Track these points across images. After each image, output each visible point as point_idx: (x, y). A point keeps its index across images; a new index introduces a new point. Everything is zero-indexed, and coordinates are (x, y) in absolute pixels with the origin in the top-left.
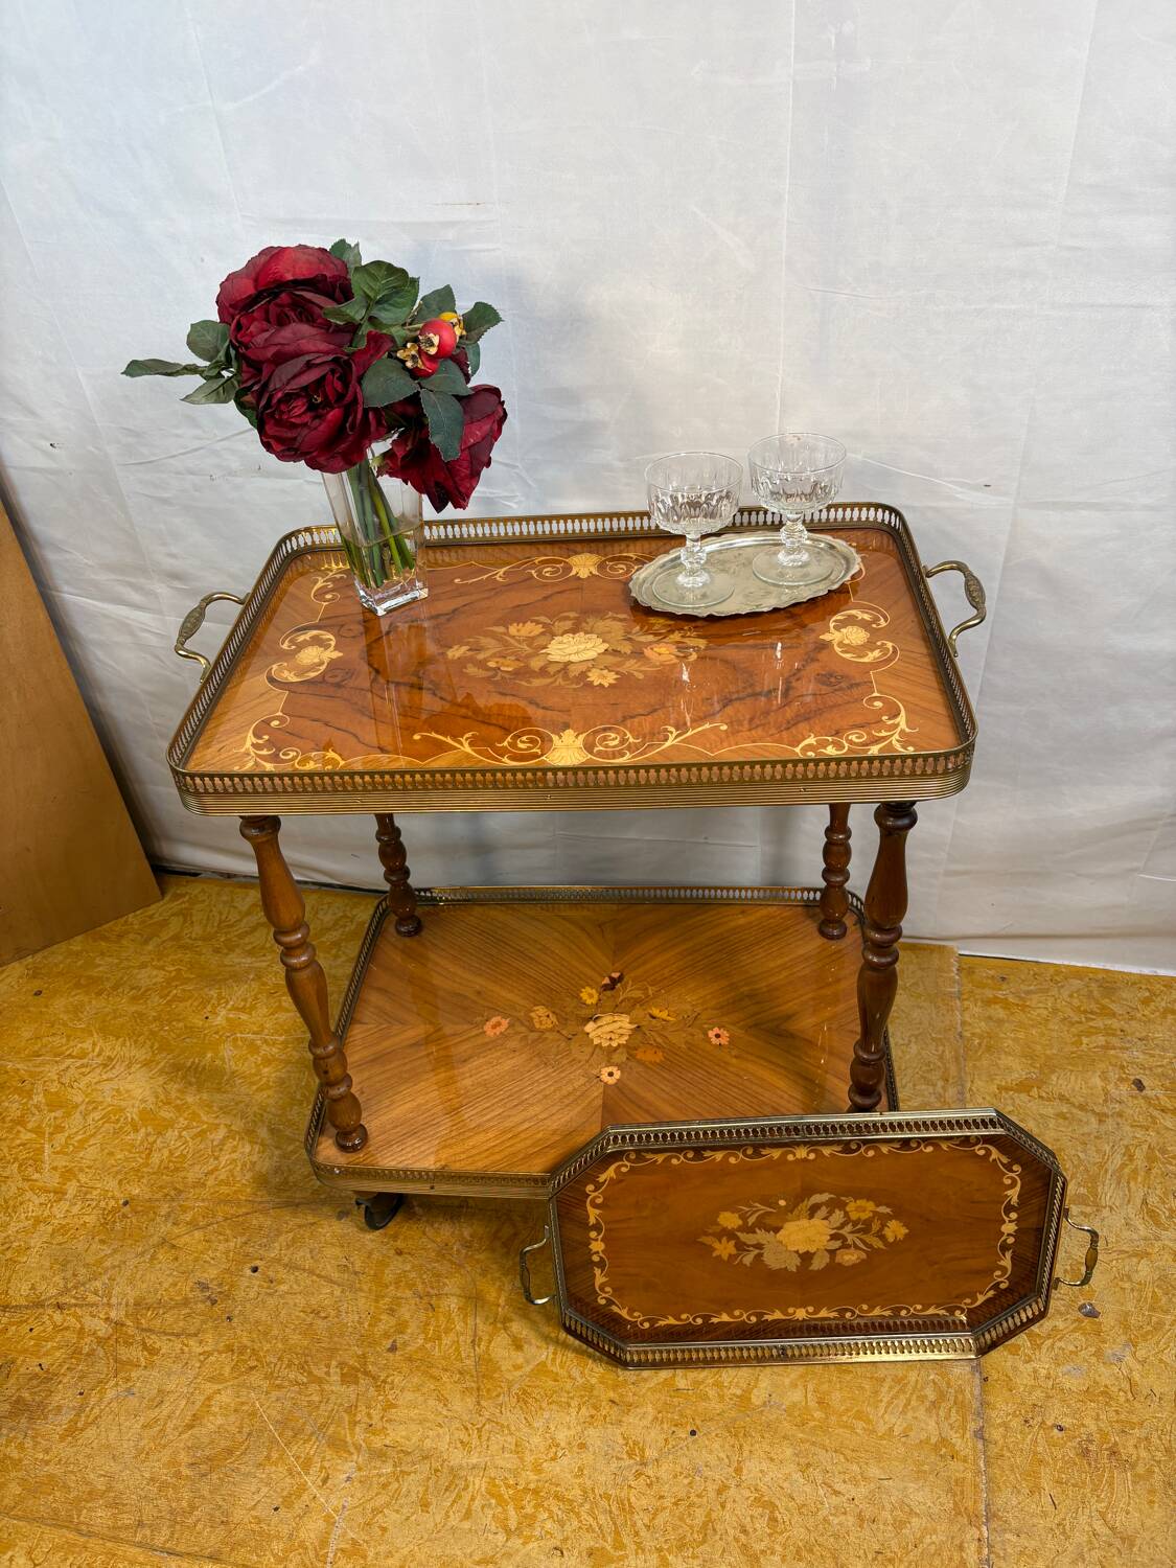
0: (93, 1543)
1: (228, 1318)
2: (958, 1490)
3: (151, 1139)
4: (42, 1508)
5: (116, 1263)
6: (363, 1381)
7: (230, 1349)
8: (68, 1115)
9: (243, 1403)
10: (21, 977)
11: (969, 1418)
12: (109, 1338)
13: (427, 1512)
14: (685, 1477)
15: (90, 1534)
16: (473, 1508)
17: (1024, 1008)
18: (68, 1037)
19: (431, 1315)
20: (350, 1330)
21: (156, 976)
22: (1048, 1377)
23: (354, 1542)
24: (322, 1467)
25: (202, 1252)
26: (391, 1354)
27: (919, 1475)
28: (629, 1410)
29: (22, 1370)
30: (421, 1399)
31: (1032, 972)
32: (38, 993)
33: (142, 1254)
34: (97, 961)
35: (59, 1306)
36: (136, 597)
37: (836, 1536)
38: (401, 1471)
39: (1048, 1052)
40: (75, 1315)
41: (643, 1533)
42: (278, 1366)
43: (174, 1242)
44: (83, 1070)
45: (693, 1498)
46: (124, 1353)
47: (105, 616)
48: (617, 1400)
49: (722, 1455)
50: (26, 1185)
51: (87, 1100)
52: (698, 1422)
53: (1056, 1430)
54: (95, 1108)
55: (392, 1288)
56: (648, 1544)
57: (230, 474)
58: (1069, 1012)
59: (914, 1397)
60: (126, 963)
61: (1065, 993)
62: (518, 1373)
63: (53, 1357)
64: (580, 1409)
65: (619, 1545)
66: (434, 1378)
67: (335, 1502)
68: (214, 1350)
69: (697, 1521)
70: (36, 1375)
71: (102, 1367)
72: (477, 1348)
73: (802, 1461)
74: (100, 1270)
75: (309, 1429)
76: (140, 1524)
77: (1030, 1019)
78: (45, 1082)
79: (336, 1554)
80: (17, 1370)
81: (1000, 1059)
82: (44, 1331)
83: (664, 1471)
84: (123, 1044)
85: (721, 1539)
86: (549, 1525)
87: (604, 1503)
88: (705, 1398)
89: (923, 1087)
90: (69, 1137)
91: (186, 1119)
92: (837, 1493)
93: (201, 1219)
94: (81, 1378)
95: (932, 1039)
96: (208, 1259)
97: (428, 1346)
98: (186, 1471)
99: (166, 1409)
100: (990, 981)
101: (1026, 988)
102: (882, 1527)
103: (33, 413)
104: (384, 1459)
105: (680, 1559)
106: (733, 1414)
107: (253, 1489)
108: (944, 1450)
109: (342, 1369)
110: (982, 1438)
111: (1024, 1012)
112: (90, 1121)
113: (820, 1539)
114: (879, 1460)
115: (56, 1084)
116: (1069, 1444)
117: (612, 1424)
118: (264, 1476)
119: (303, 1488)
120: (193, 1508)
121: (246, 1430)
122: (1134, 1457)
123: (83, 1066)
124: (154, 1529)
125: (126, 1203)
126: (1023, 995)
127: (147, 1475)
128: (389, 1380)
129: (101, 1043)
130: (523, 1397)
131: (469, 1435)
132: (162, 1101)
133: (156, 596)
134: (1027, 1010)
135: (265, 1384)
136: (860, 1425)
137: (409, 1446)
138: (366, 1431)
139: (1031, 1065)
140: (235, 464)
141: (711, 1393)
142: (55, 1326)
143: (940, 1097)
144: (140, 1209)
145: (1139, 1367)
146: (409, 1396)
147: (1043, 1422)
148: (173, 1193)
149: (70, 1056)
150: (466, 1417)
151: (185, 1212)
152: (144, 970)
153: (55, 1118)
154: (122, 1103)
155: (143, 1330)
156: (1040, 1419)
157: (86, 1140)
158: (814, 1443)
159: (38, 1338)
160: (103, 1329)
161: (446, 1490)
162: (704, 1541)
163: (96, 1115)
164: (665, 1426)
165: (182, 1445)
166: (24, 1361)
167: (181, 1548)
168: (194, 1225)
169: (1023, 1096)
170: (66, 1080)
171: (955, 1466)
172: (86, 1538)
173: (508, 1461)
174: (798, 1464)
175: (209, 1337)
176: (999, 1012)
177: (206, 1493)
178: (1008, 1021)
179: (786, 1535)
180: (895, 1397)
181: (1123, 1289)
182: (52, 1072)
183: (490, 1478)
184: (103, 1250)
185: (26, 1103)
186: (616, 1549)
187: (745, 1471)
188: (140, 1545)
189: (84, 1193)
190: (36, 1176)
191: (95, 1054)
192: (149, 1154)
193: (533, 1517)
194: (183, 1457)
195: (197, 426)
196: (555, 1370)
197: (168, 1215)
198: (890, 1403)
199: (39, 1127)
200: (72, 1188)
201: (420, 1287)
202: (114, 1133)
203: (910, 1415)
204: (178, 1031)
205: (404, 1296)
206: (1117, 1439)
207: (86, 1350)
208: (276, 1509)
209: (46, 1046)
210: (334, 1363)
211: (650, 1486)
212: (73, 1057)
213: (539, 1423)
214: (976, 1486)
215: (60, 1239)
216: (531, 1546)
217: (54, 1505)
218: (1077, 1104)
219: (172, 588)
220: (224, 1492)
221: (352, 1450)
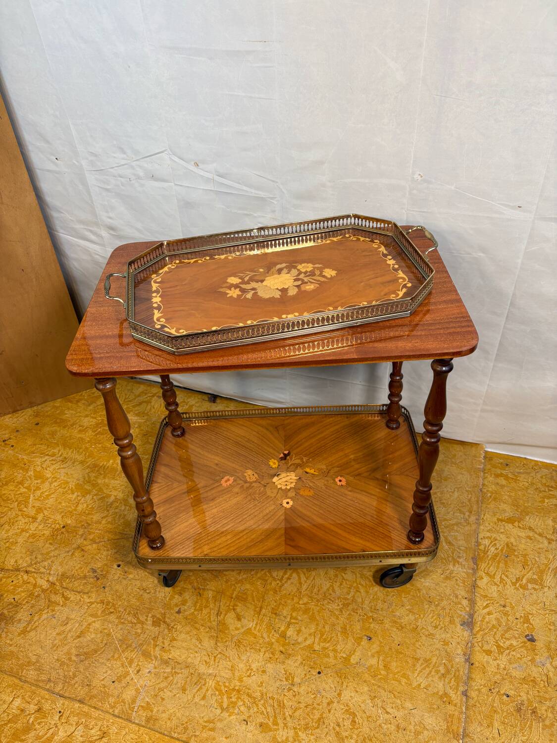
0: (26, 686)
1: (104, 587)
2: (450, 720)
3: (79, 498)
4: (6, 666)
5: (56, 555)
6: (163, 626)
7: (102, 602)
8: (43, 482)
9: (105, 629)
10: (31, 416)
11: (461, 684)
12: (47, 590)
13: (185, 693)
14: (313, 694)
15: (25, 682)
16: (207, 694)
17: (516, 481)
18: (48, 446)
19: (199, 598)
20: (160, 600)
21: (92, 421)
22: (505, 669)
23: (148, 703)
24: (138, 665)
25: (96, 554)
26: (177, 615)
27: (431, 710)
28: (289, 658)
29: (6, 600)
30: (189, 638)
31: (522, 463)
32: (37, 424)
33: (68, 552)
34: (66, 412)
35: (27, 572)
36: (93, 237)
37: (385, 735)
38: (175, 672)
39: (526, 504)
40: (33, 577)
41: (288, 719)
42: (124, 613)
43: (83, 548)
44: (52, 462)
45: (315, 705)
46: (54, 598)
47: (79, 246)
48: (284, 650)
49: (332, 686)
50: (20, 513)
51: (53, 476)
52: (323, 668)
53: (505, 697)
54: (56, 481)
55: (182, 583)
56: (289, 724)
57: (139, 178)
58: (540, 485)
59: (434, 670)
60: (78, 414)
61: (539, 476)
62: (237, 632)
63: (21, 595)
64: (265, 653)
65: (275, 723)
66: (196, 628)
67: (141, 682)
68: (95, 602)
69: (315, 717)
70: (11, 604)
71: (42, 603)
72: (219, 617)
73: (373, 695)
74: (48, 557)
75: (134, 645)
76: (49, 680)
77: (519, 487)
78: (35, 466)
79: (138, 708)
80: (3, 600)
81: (500, 505)
82: (18, 583)
83: (302, 690)
84: (72, 452)
85: (326, 727)
86: (242, 708)
87: (271, 701)
88: (328, 656)
89: (458, 514)
90: (42, 493)
91: (96, 490)
92: (388, 713)
93: (97, 539)
94: (32, 607)
95: (466, 491)
96: (98, 558)
97: (196, 613)
98: (74, 658)
99: (69, 627)
100: (499, 465)
101: (518, 471)
102: (408, 733)
103: (48, 142)
104: (167, 664)
105: (305, 734)
106: (341, 666)
107: (104, 671)
108: (445, 699)
109: (153, 619)
110: (466, 695)
111: (516, 482)
112: (53, 486)
113: (376, 735)
114: (411, 699)
115: (39, 467)
116: (511, 704)
117: (280, 663)
118: (110, 665)
119: (127, 674)
120: (75, 676)
121: (105, 642)
122: (545, 716)
123: (52, 460)
124: (56, 683)
125: (64, 527)
126: (516, 474)
127: (56, 658)
128: (175, 627)
129: (62, 451)
130: (238, 644)
131: (210, 659)
132: (86, 481)
133: (102, 237)
134: (517, 482)
135: (117, 621)
136: (404, 681)
137: (180, 660)
138: (161, 650)
139: (516, 510)
140: (141, 174)
141: (331, 654)
142: (24, 581)
143: (466, 520)
144: (70, 530)
145: (553, 670)
146: (183, 636)
147: (499, 691)
148: (85, 525)
149: (48, 455)
150: (209, 650)
151: (90, 534)
152: (86, 418)
153: (37, 483)
154: (68, 480)
155: (63, 588)
156: (497, 690)
157: (50, 495)
158: (379, 687)
159: (15, 586)
160: (45, 585)
161: (195, 684)
162: (318, 728)
163: (55, 484)
164: (306, 668)
165: (74, 645)
166: (7, 596)
167: (66, 695)
168: (93, 541)
169: (510, 526)
170: (44, 466)
171: (450, 708)
172: (23, 683)
173: (226, 674)
174: (370, 696)
175: (94, 595)
176: (502, 481)
177: (82, 670)
178: (507, 487)
179: (359, 730)
180: (424, 669)
181: (550, 629)
182: (38, 461)
183: (217, 681)
184: (50, 548)
185: (25, 475)
186: (274, 725)
187: (343, 695)
188: (48, 690)
189: (45, 520)
190: (25, 509)
191: (59, 455)
192: (78, 505)
193: (235, 703)
194: (74, 651)
195: (125, 153)
196: (255, 633)
197: (82, 535)
198: (421, 672)
199: (30, 486)
200: (40, 517)
201: (195, 584)
202: (63, 494)
203: (430, 679)
204: (99, 449)
205: (187, 587)
206: (537, 705)
207: (36, 594)
208: (113, 682)
209: (38, 449)
210: (150, 615)
211: (294, 696)
212: (49, 456)
213: (244, 658)
214: (459, 719)
215: (31, 540)
216: (232, 717)
217: (11, 666)
218: (538, 532)
219: (110, 234)
220: (90, 670)
221: (153, 658)
